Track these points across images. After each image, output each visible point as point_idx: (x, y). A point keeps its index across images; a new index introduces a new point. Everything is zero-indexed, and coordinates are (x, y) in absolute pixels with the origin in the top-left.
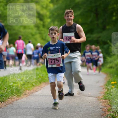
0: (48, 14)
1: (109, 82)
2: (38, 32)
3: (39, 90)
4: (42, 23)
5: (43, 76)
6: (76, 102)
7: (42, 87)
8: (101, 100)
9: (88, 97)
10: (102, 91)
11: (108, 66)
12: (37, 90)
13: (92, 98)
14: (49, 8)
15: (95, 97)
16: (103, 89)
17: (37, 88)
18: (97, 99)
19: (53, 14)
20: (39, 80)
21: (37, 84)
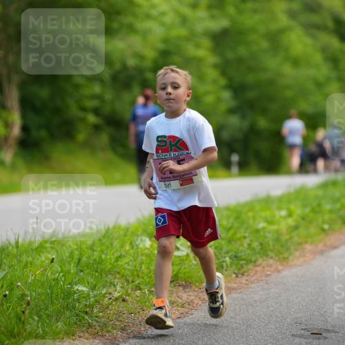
3: (341, 244)
20: (340, 215)
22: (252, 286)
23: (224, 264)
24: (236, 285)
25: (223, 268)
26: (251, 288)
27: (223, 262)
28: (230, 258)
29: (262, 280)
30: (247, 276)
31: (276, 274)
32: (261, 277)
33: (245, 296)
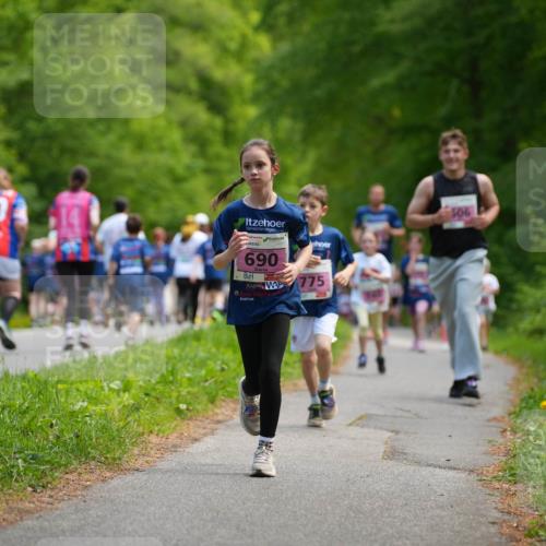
0: (248, 80)
1: (532, 401)
2: (200, 163)
3: (205, 435)
4: (218, 122)
5: (223, 370)
6: (378, 492)
7: (219, 422)
8: (497, 485)
9: (431, 469)
10: (501, 440)
11: (526, 323)
12: (196, 436)
13: (451, 473)
14: (252, 54)
15: (464, 470)
16: (505, 431)
17: (199, 427)
18: (473, 477)
19: (273, 85)
20: (204, 388)
21: (199, 407)
22: (60, 506)
23: (15, 471)
24: (32, 505)
25: (12, 477)
26: (57, 509)
27: (13, 466)
28: (25, 461)
29: (76, 496)
30: (52, 489)
31: (99, 485)
32: (76, 489)
33: (46, 523)
